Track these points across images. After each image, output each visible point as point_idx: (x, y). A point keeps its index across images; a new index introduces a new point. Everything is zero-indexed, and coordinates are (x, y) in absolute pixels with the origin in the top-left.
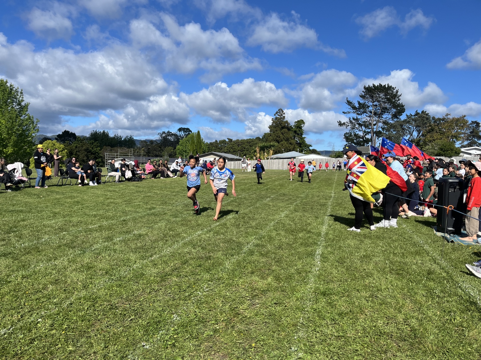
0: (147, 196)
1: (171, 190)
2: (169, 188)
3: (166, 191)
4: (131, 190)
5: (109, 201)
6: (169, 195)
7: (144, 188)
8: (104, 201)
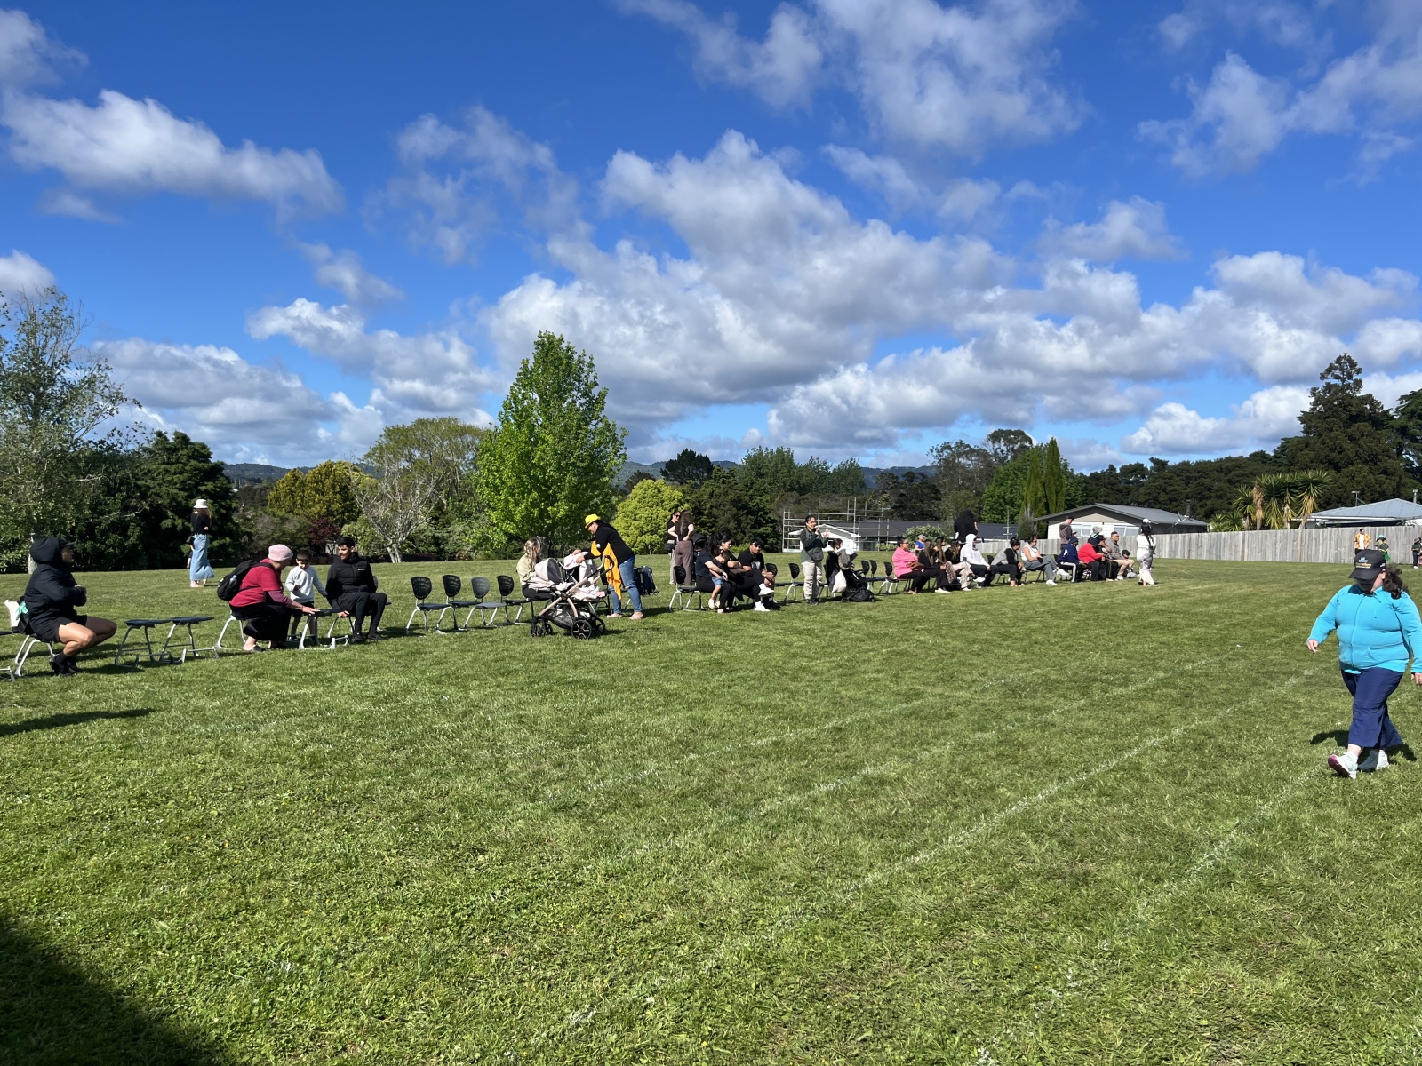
0: (897, 654)
1: (966, 633)
2: (961, 628)
3: (954, 638)
4: (853, 630)
5: (796, 663)
6: (961, 650)
7: (888, 623)
8: (784, 663)
